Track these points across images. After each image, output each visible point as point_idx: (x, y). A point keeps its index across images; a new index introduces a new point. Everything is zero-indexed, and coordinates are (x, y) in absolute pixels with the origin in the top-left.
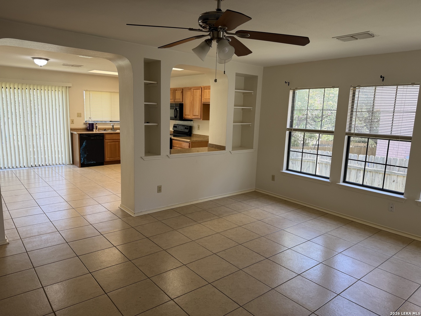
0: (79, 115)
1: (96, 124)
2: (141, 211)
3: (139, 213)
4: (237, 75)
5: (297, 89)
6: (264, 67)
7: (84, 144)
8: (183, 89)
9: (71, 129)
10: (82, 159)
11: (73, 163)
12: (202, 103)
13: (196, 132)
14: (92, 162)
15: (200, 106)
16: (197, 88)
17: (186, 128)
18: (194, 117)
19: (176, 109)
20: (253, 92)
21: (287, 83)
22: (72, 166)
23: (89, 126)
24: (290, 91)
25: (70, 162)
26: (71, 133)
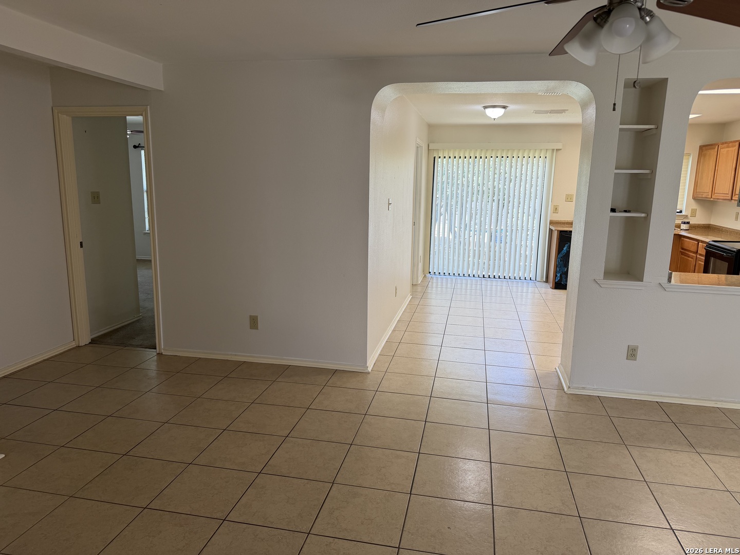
0: (569, 198)
2: (584, 386)
3: (578, 388)
7: (564, 248)
9: (552, 223)
10: (559, 275)
11: (547, 281)
22: (544, 285)
25: (542, 277)
26: (550, 228)
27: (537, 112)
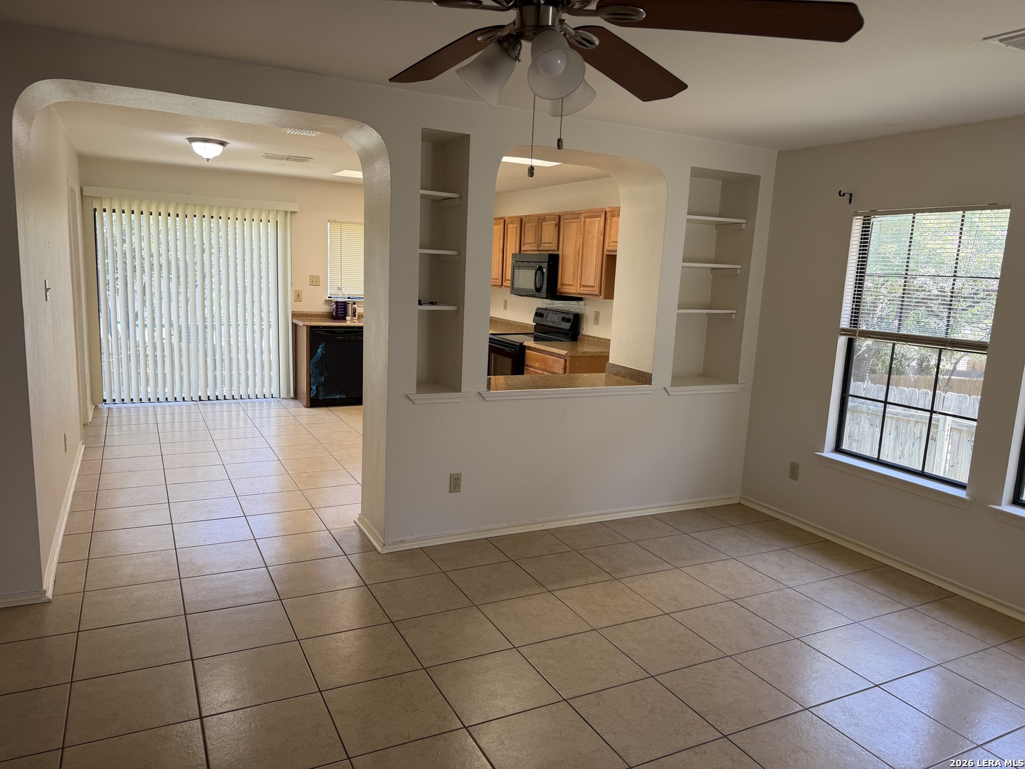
0: (315, 281)
1: (354, 304)
2: (402, 539)
3: (395, 543)
4: (697, 173)
5: (875, 213)
6: (779, 152)
7: (319, 351)
8: (560, 216)
9: (294, 315)
10: (314, 388)
11: (296, 397)
12: (606, 253)
13: (589, 329)
14: (336, 395)
15: (600, 261)
16: (594, 214)
17: (564, 319)
18: (583, 290)
19: (540, 269)
20: (745, 221)
21: (844, 195)
22: (292, 403)
23: (337, 308)
24: (854, 220)
25: (288, 392)
26: (293, 323)
27: (268, 156)
